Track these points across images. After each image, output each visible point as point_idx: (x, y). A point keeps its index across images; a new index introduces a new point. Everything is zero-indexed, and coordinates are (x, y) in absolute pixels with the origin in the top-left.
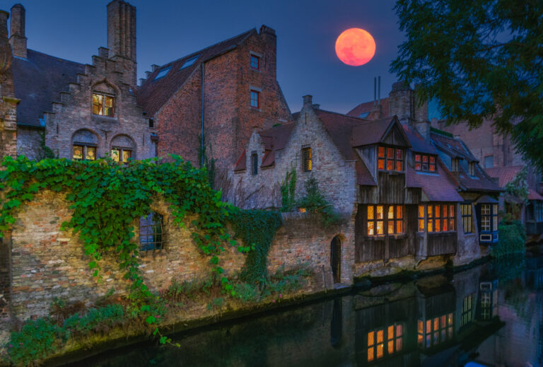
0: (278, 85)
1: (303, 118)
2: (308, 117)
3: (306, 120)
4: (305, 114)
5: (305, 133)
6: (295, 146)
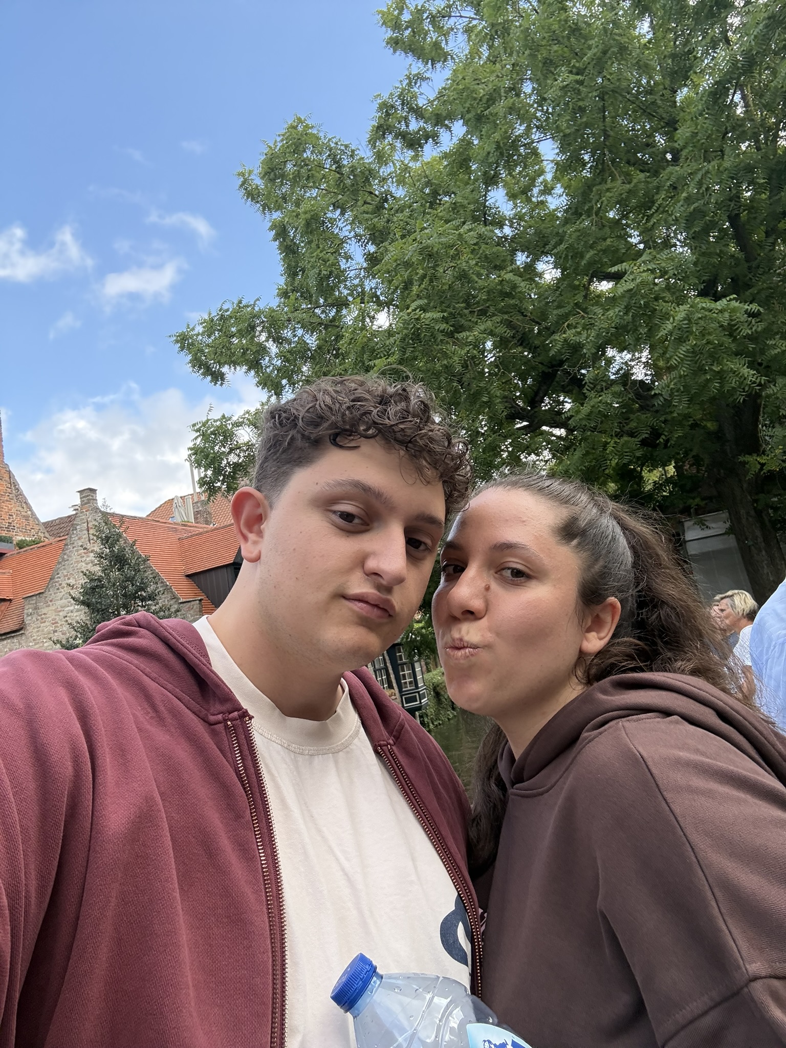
0: (9, 472)
1: (82, 531)
2: (92, 528)
3: (89, 534)
4: (86, 523)
5: (90, 558)
6: (69, 585)
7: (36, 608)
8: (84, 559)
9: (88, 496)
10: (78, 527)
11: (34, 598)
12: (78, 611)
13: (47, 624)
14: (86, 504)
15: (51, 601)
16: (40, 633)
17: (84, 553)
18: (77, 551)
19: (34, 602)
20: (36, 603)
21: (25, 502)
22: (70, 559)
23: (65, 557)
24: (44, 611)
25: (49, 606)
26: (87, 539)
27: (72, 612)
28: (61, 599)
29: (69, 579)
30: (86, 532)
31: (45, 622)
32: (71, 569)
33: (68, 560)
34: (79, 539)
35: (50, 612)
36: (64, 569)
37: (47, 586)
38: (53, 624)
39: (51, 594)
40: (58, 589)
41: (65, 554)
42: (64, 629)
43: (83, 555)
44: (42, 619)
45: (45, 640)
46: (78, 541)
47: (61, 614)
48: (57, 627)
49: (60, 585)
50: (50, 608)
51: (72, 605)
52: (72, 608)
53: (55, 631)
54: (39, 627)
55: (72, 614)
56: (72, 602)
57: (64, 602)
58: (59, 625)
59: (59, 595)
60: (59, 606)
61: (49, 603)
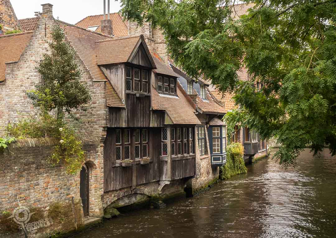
1: (41, 29)
2: (47, 28)
3: (45, 32)
4: (45, 25)
5: (45, 46)
6: (32, 60)
7: (12, 71)
8: (41, 46)
9: (47, 8)
10: (40, 26)
11: (12, 65)
12: (35, 76)
13: (17, 81)
14: (45, 13)
16: (13, 85)
17: (42, 43)
18: (38, 41)
20: (12, 68)
21: (10, 7)
22: (33, 45)
23: (31, 43)
24: (17, 73)
25: (19, 71)
26: (44, 35)
28: (26, 68)
29: (32, 57)
30: (44, 30)
31: (16, 79)
32: (33, 51)
34: (40, 34)
35: (19, 74)
36: (30, 50)
37: (20, 59)
38: (21, 81)
39: (21, 64)
40: (25, 62)
44: (15, 77)
45: (15, 90)
47: (26, 76)
49: (27, 59)
50: (20, 72)
51: (32, 72)
52: (32, 74)
53: (22, 86)
54: (13, 82)
55: (32, 77)
56: (33, 70)
57: (28, 69)
58: (24, 82)
59: (26, 66)
60: (25, 72)
61: (20, 69)
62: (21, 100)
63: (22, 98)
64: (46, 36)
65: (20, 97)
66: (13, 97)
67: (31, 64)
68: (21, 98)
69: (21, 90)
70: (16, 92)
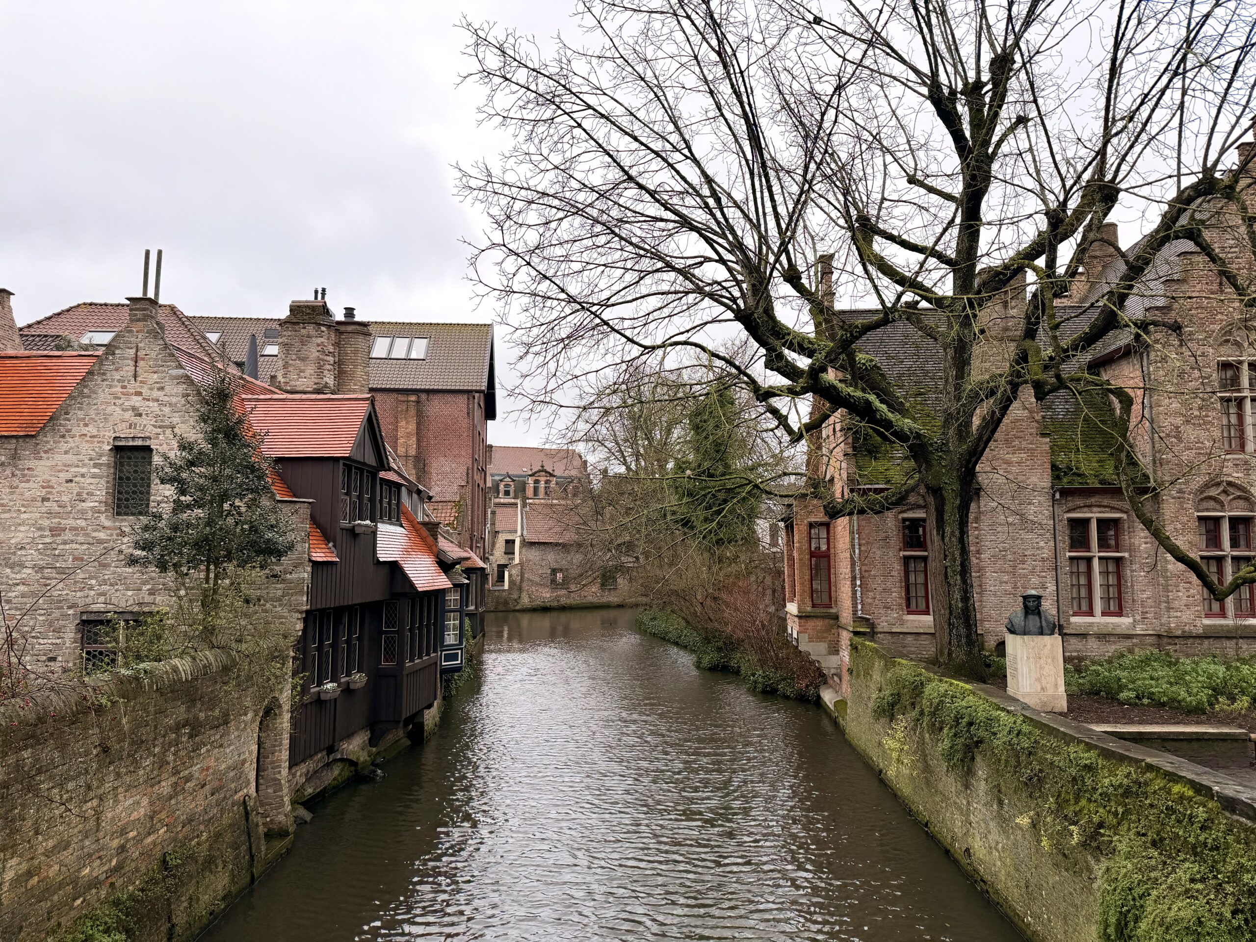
1: (124, 359)
2: (143, 359)
3: (136, 366)
4: (134, 350)
5: (132, 403)
6: (85, 435)
7: (15, 456)
8: (120, 402)
9: (144, 309)
10: (117, 352)
11: (14, 441)
12: (94, 476)
13: (31, 485)
14: (139, 320)
15: (46, 452)
16: (14, 497)
17: (122, 393)
18: (111, 387)
19: (13, 446)
20: (16, 449)
22: (93, 395)
23: (85, 391)
24: (32, 464)
25: (41, 458)
26: (131, 373)
27: (83, 476)
28: (66, 453)
29: (86, 425)
30: (132, 363)
31: (28, 481)
32: (92, 412)
33: (89, 397)
34: (117, 370)
35: (40, 468)
36: (80, 409)
37: (42, 428)
38: (43, 487)
39: (48, 442)
40: (63, 436)
41: (86, 387)
42: (64, 498)
43: (119, 395)
44: (24, 476)
45: (23, 509)
46: (114, 373)
47: (61, 475)
48: (50, 493)
49: (69, 431)
50: (42, 463)
51: (84, 465)
52: (84, 470)
53: (45, 499)
54: (17, 487)
55: (83, 480)
56: (87, 461)
57: (70, 458)
58: (54, 491)
59: (64, 446)
60: (60, 463)
61: (42, 454)
62: (41, 536)
63: (47, 533)
64: (135, 376)
65: (40, 529)
66: (13, 528)
67: (84, 444)
68: (40, 533)
69: (44, 510)
70: (23, 516)
